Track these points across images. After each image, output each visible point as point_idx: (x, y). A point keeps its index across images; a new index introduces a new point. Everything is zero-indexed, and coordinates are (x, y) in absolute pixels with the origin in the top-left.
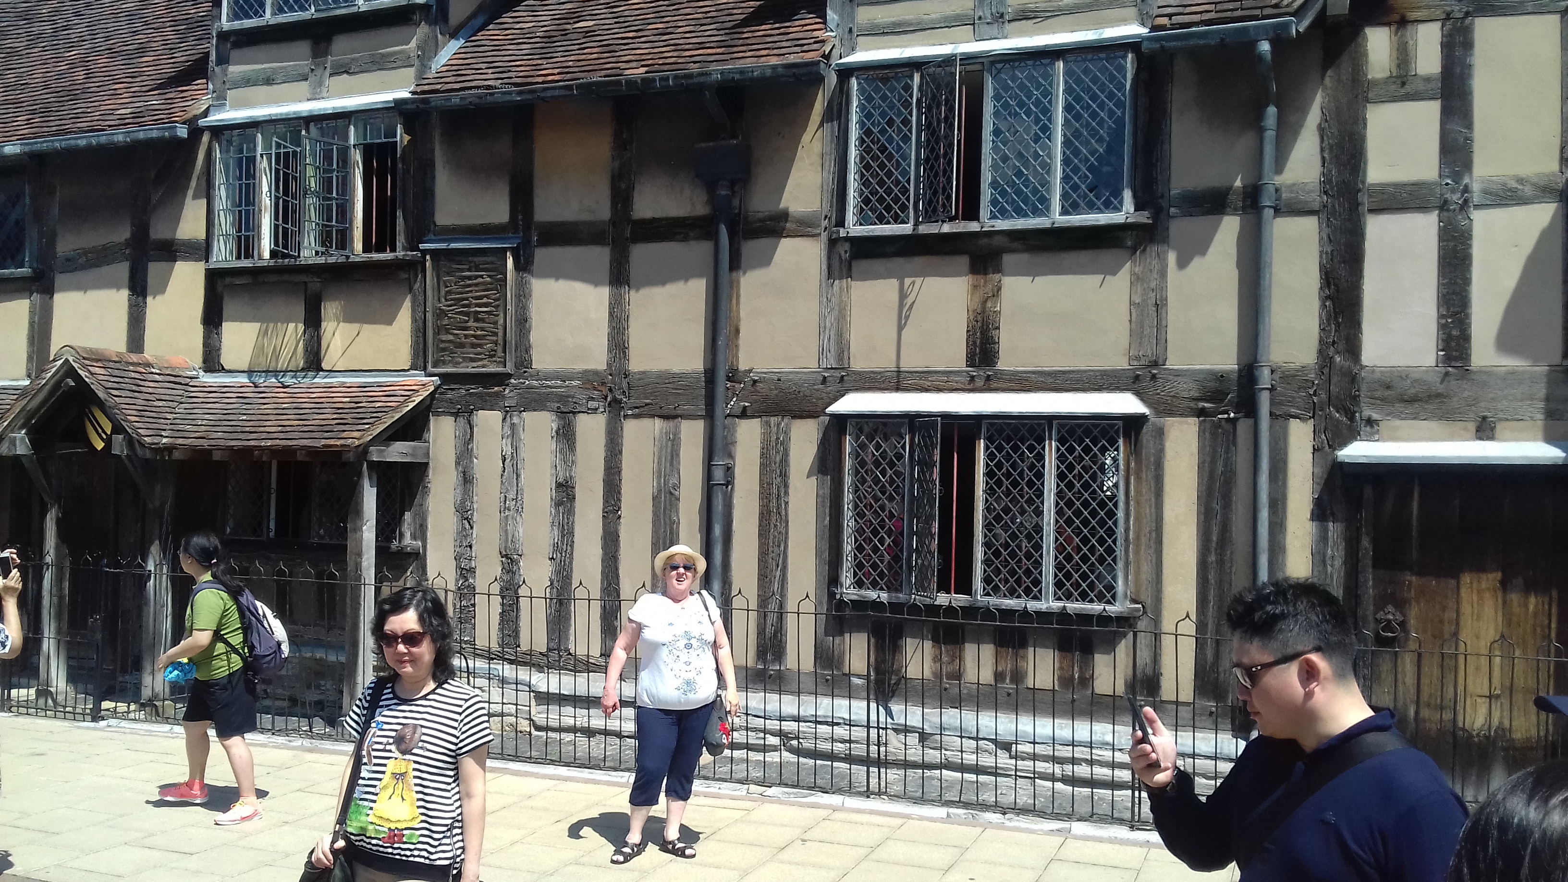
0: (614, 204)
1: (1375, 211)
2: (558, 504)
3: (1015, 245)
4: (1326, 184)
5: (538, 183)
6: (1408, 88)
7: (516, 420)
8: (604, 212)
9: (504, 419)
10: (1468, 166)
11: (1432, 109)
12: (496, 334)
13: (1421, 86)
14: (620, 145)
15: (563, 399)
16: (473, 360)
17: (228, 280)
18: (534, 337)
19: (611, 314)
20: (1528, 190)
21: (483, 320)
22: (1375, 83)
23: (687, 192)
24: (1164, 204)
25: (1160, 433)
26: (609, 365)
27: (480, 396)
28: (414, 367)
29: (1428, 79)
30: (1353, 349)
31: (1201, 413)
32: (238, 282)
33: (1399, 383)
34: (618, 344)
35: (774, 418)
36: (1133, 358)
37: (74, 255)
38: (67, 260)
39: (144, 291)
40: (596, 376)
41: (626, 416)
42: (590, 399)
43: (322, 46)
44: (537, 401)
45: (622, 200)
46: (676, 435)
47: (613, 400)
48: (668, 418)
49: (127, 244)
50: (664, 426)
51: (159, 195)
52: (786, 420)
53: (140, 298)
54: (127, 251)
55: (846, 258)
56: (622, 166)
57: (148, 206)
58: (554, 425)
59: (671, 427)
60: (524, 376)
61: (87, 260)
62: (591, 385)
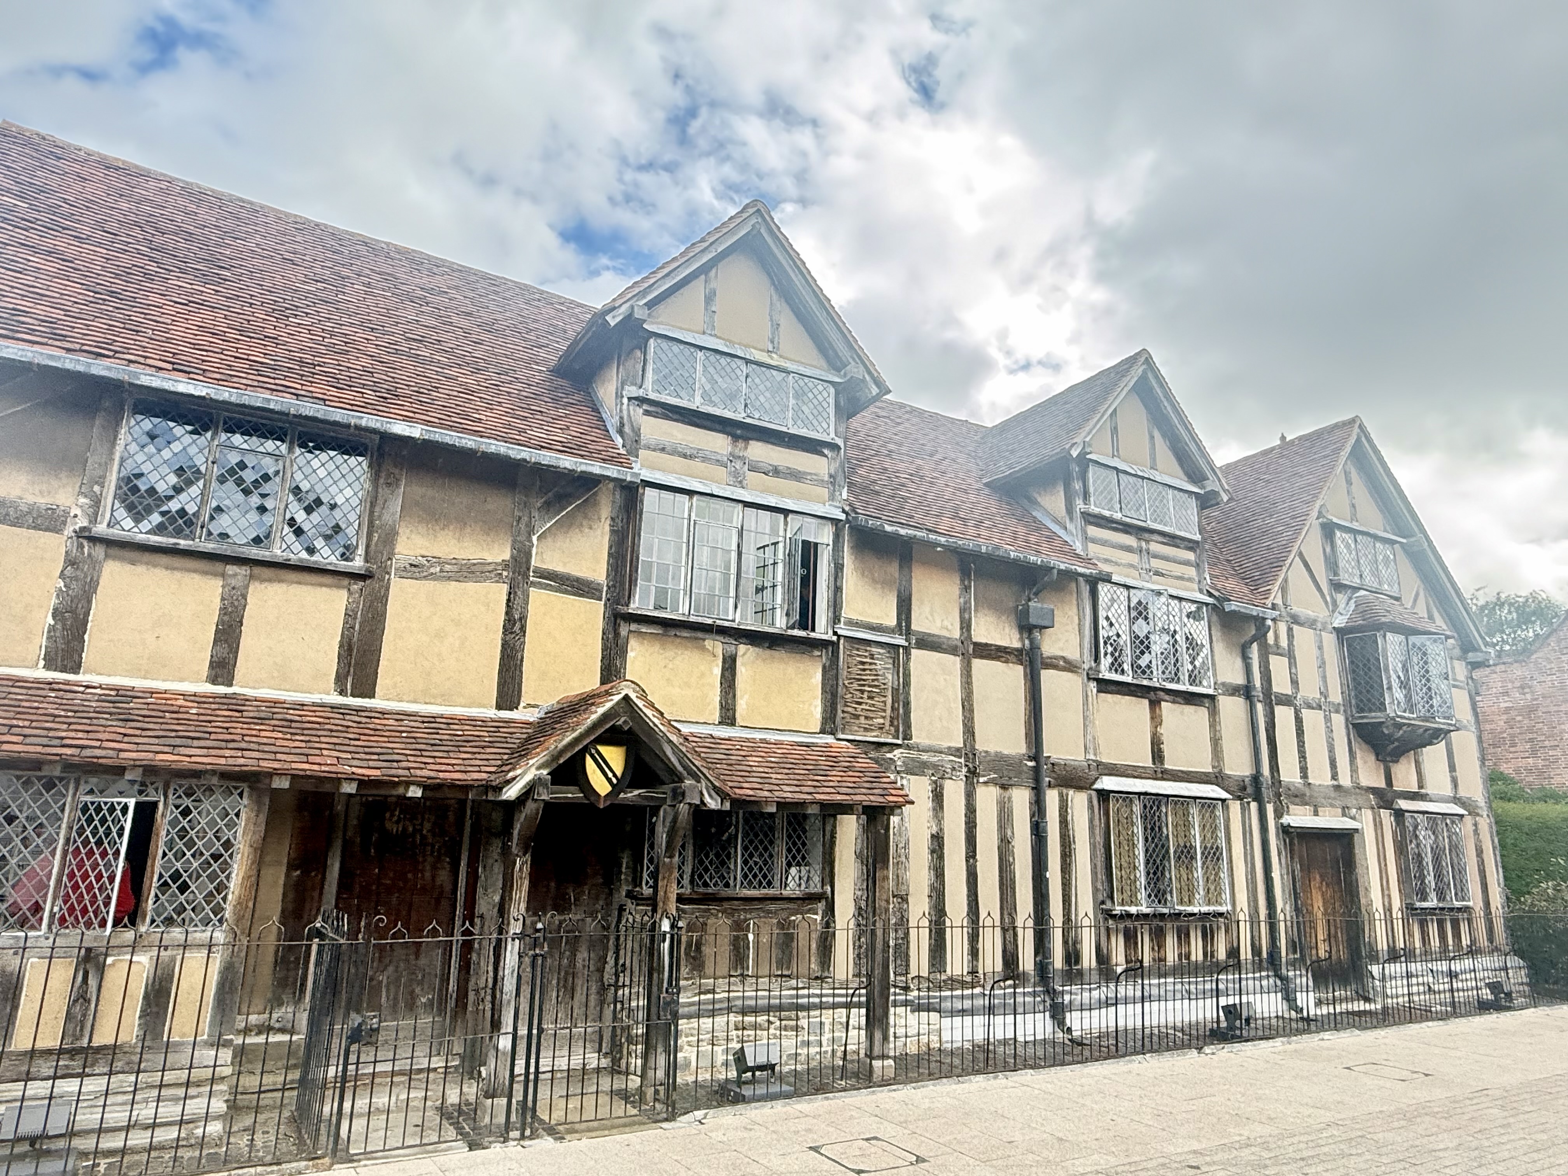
0: (962, 628)
1: (1277, 704)
2: (932, 851)
3: (1168, 697)
4: (1263, 689)
5: (913, 600)
6: (1280, 651)
8: (957, 633)
10: (1298, 690)
11: (1285, 661)
12: (884, 711)
14: (965, 589)
15: (935, 766)
16: (866, 729)
17: (634, 627)
18: (915, 717)
19: (963, 707)
20: (1314, 705)
21: (873, 698)
22: (1270, 646)
23: (1008, 630)
24: (1219, 687)
25: (1229, 807)
26: (965, 743)
28: (823, 731)
29: (1284, 649)
30: (1278, 771)
31: (1240, 798)
32: (648, 629)
33: (1292, 788)
34: (969, 731)
35: (1065, 791)
36: (1213, 767)
37: (423, 561)
38: (411, 565)
39: (523, 618)
40: (957, 752)
41: (978, 782)
42: (954, 769)
43: (741, 444)
44: (916, 768)
45: (966, 625)
46: (1010, 798)
47: (969, 771)
48: (1004, 787)
49: (505, 565)
50: (1002, 791)
51: (549, 525)
52: (1071, 792)
53: (518, 625)
54: (505, 573)
55: (1095, 690)
56: (965, 603)
57: (531, 532)
58: (930, 788)
59: (1007, 794)
60: (908, 747)
61: (441, 571)
62: (952, 758)
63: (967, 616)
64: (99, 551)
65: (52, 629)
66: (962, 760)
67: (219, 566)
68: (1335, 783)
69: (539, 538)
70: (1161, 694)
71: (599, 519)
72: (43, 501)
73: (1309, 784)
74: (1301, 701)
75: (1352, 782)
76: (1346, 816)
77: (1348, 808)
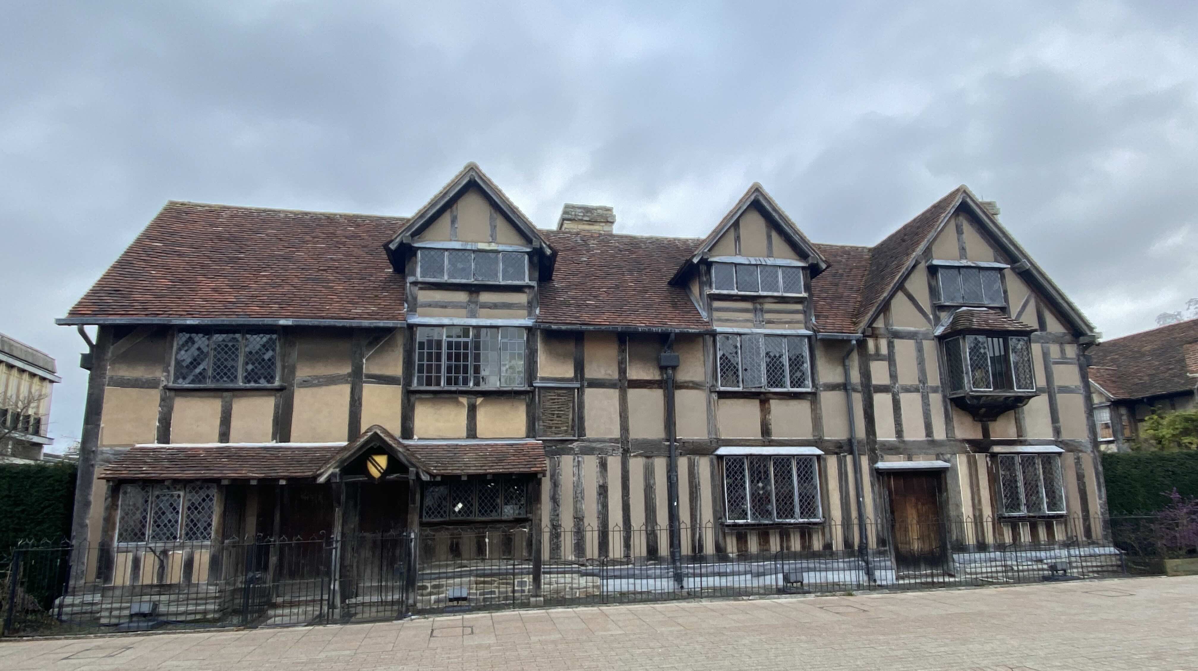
0: (620, 373)
1: (876, 392)
2: (600, 494)
3: (775, 397)
4: (862, 384)
5: (585, 362)
6: (880, 358)
7: (580, 459)
8: (616, 376)
9: (574, 459)
10: (897, 381)
11: (885, 364)
12: (567, 423)
14: (622, 351)
15: (601, 449)
16: (556, 434)
17: (418, 396)
18: (587, 424)
19: (621, 416)
20: (912, 389)
21: (560, 417)
22: (870, 355)
23: (651, 371)
24: (818, 387)
25: (825, 460)
26: (621, 435)
27: (562, 449)
28: (527, 437)
29: (884, 356)
30: (874, 434)
31: (836, 453)
32: (423, 396)
33: (887, 444)
34: (625, 428)
35: (692, 457)
36: (814, 436)
37: (309, 378)
38: (304, 381)
39: (360, 399)
40: (616, 441)
41: (630, 456)
42: (614, 450)
43: (474, 295)
44: (588, 451)
45: (622, 372)
46: (652, 464)
47: (624, 450)
48: (648, 457)
49: (349, 375)
50: (647, 460)
51: (371, 353)
52: (697, 458)
53: (357, 402)
54: (349, 379)
55: (716, 398)
56: (622, 359)
57: (362, 356)
58: (598, 461)
59: (650, 460)
60: (583, 441)
61: (319, 382)
62: (613, 444)
63: (623, 366)
64: (172, 394)
65: (158, 427)
66: (620, 445)
67: (219, 393)
68: (930, 439)
69: (366, 360)
70: (770, 396)
71: (397, 346)
72: (150, 376)
73: (904, 441)
74: (900, 388)
75: (947, 437)
76: (940, 460)
77: (942, 454)
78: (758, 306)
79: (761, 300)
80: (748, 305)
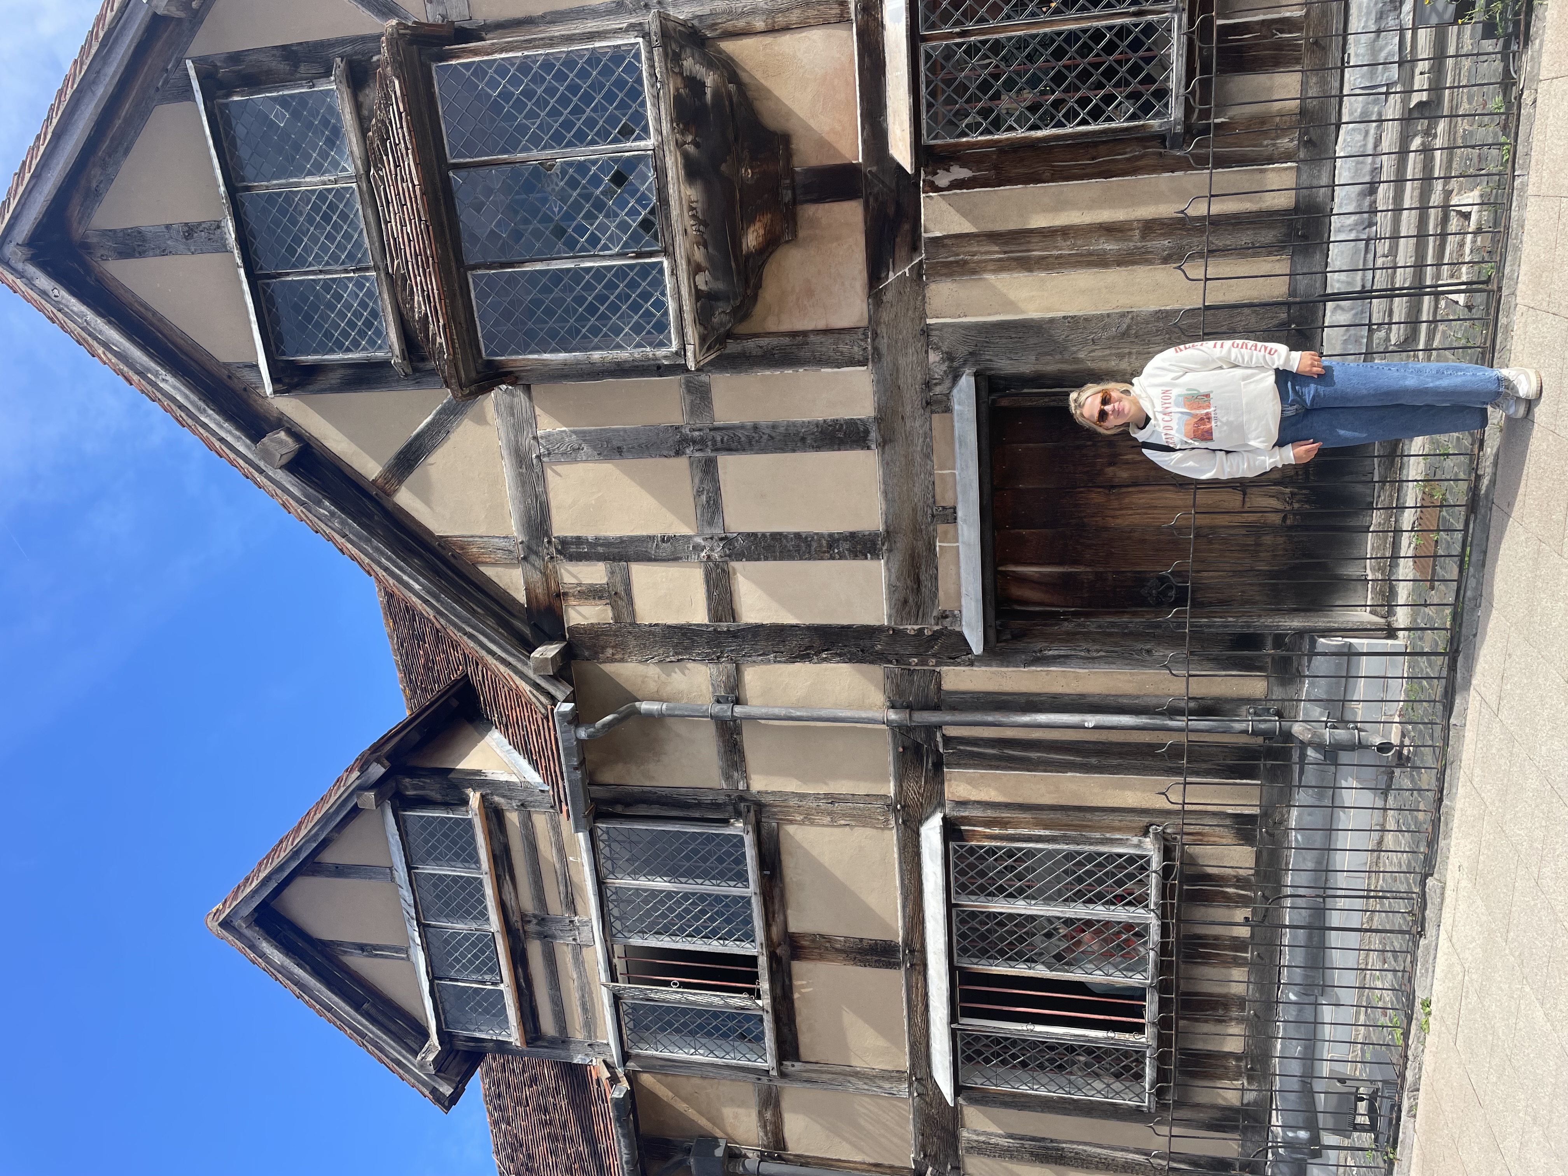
4: (711, 658)
6: (620, 589)
13: (618, 578)
20: (708, 484)
22: (617, 619)
24: (736, 798)
25: (960, 804)
29: (612, 573)
33: (901, 594)
35: (963, 1144)
36: (886, 827)
52: (965, 1134)
55: (798, 1066)
68: (873, 432)
70: (774, 930)
73: (887, 532)
74: (708, 531)
75: (863, 363)
76: (948, 396)
77: (928, 385)
78: (532, 927)
79: (515, 918)
80: (535, 950)
